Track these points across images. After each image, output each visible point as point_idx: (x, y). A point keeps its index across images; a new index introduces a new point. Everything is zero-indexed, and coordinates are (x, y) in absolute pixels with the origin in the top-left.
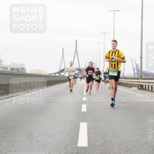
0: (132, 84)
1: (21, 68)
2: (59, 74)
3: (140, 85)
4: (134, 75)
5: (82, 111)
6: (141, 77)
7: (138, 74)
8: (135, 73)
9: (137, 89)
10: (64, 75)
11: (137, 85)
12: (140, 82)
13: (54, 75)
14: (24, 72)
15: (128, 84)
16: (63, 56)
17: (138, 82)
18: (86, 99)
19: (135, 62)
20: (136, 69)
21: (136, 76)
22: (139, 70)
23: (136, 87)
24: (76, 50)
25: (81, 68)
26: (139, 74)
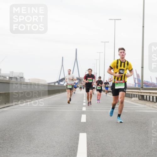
0: (133, 94)
1: (20, 77)
2: (58, 83)
3: (140, 95)
4: (135, 85)
5: (81, 121)
6: (142, 88)
7: (138, 84)
8: (136, 83)
9: (138, 99)
10: (63, 85)
11: (138, 95)
12: (141, 92)
13: (53, 84)
14: (22, 81)
15: (128, 94)
16: (62, 65)
17: (139, 92)
18: (86, 109)
19: (136, 72)
20: (137, 79)
21: (137, 86)
22: (140, 80)
23: (137, 97)
24: (76, 59)
25: (80, 78)
26: (140, 84)
